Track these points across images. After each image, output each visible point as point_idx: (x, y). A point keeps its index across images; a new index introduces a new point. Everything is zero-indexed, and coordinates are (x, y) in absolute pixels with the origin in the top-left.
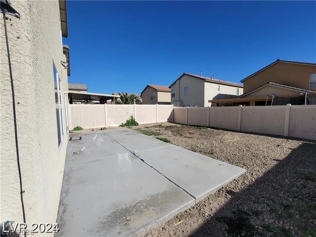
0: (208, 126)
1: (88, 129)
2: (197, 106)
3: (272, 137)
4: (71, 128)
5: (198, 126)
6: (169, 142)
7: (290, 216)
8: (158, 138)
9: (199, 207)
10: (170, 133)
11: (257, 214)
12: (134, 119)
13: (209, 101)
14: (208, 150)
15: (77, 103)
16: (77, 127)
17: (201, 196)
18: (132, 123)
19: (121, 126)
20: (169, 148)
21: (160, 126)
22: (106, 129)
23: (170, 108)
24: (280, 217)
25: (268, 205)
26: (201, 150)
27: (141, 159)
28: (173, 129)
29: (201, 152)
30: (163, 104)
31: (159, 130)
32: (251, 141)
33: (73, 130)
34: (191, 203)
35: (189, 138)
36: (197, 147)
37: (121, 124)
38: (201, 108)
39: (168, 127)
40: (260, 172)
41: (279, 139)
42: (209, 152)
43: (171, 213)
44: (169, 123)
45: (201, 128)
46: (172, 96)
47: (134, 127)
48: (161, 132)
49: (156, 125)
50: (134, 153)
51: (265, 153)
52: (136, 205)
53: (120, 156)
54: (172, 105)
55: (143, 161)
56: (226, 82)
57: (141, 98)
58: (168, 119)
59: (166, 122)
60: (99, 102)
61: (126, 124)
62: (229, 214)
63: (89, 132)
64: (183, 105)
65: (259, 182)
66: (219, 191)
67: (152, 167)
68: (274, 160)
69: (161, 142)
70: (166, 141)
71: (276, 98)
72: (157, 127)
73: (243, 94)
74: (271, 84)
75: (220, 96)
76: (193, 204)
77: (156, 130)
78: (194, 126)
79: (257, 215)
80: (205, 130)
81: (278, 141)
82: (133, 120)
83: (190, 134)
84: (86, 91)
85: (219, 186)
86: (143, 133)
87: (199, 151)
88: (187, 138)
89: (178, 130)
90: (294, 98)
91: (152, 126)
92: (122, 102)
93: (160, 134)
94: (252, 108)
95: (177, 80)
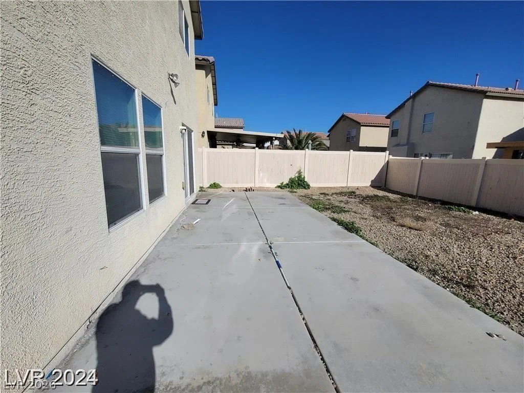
0: (473, 204)
1: (228, 188)
2: (451, 156)
4: (206, 185)
5: (444, 203)
8: (334, 220)
10: (367, 210)
12: (303, 177)
13: (488, 144)
14: (458, 273)
15: (226, 146)
16: (214, 184)
18: (299, 184)
19: (279, 187)
20: (351, 245)
21: (352, 194)
22: (253, 190)
23: (381, 159)
26: (437, 267)
27: (277, 262)
28: (378, 204)
30: (365, 151)
31: (347, 203)
33: (209, 188)
35: (410, 228)
36: (427, 257)
37: (279, 184)
38: (464, 161)
39: (368, 197)
42: (462, 279)
44: (372, 189)
45: (450, 209)
46: (392, 135)
47: (301, 191)
48: (347, 207)
49: (344, 190)
50: (272, 245)
52: (200, 388)
53: (244, 246)
54: (385, 153)
55: (279, 266)
57: (329, 139)
58: (372, 181)
59: (366, 187)
60: (255, 145)
61: (288, 184)
63: (228, 193)
64: (415, 154)
67: (289, 288)
69: (340, 228)
70: (350, 228)
72: (345, 195)
77: (341, 201)
78: (433, 201)
80: (462, 214)
82: (300, 179)
83: (418, 218)
84: (242, 128)
86: (310, 206)
87: (429, 270)
88: (404, 228)
89: (389, 208)
91: (335, 193)
92: (291, 146)
93: (345, 211)
95: (408, 100)
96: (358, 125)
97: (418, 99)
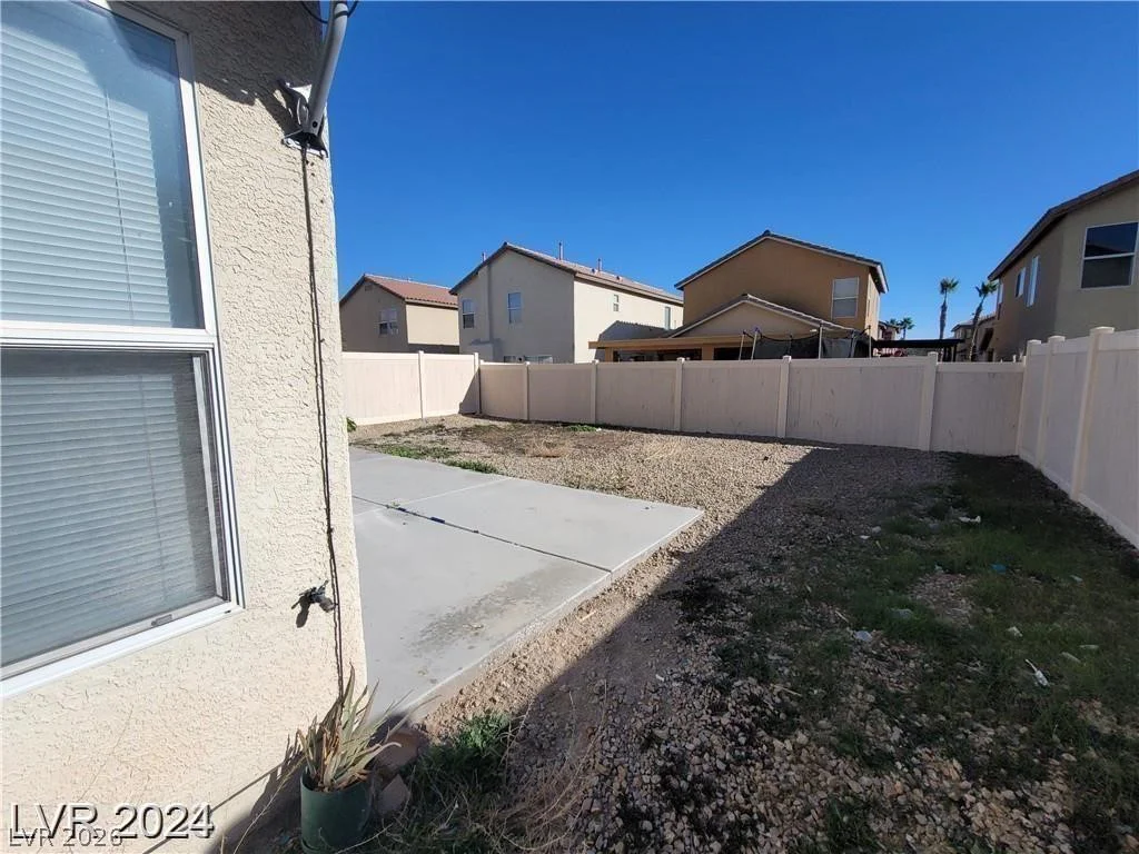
0: (593, 421)
2: (551, 359)
3: (752, 441)
5: (565, 424)
6: (494, 471)
7: (782, 570)
8: (453, 464)
9: (620, 587)
10: (482, 447)
11: (728, 576)
13: (587, 343)
14: (610, 482)
17: (621, 567)
21: (439, 428)
23: (466, 366)
24: (765, 574)
25: (747, 562)
26: (593, 482)
27: (434, 519)
28: (489, 436)
29: (593, 488)
31: (444, 442)
32: (708, 454)
34: (603, 581)
35: (547, 456)
36: (580, 477)
38: (566, 366)
39: (467, 430)
40: (729, 512)
41: (766, 445)
42: (615, 486)
43: (569, 601)
44: (465, 418)
45: (575, 430)
46: (464, 322)
48: (452, 448)
49: (422, 425)
50: (399, 507)
51: (741, 476)
52: (479, 603)
54: (472, 356)
55: (442, 522)
56: (636, 284)
58: (460, 405)
59: (456, 416)
62: (680, 587)
64: (505, 357)
65: (731, 530)
66: (655, 556)
67: (475, 532)
68: (757, 487)
69: (469, 472)
70: (481, 469)
71: (762, 340)
72: (431, 432)
73: (681, 325)
74: (751, 299)
75: (619, 330)
76: (608, 585)
77: (432, 442)
78: (555, 424)
79: (729, 578)
80: (588, 432)
81: (766, 448)
83: (548, 445)
85: (653, 546)
86: (393, 454)
87: (588, 486)
88: (541, 458)
89: (507, 439)
90: (799, 341)
91: (411, 431)
93: (453, 453)
94: (708, 365)
95: (480, 267)
96: (401, 301)
97: (496, 267)
